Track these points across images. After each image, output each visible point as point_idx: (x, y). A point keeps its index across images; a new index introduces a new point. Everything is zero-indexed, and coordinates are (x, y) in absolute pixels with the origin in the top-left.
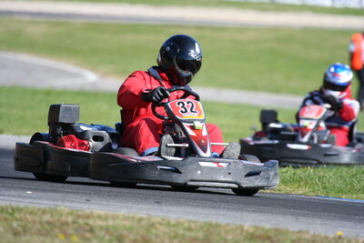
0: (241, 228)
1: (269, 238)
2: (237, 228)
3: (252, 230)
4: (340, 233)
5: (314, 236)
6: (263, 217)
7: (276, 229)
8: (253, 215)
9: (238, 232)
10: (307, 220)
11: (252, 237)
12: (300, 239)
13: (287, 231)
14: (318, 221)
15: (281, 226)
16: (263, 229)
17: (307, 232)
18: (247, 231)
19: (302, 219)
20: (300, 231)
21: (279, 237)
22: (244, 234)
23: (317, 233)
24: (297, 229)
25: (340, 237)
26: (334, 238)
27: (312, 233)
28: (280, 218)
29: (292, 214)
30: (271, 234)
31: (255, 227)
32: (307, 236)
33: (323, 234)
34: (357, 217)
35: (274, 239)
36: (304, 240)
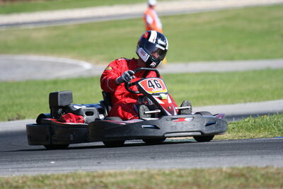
0: (220, 170)
1: (243, 175)
2: (218, 170)
3: (229, 171)
5: (278, 169)
6: (236, 159)
7: (248, 168)
8: (228, 158)
9: (219, 173)
10: (270, 157)
11: (230, 176)
12: (267, 173)
13: (257, 168)
14: (279, 157)
15: (251, 165)
16: (238, 169)
17: (273, 167)
18: (226, 172)
19: (266, 157)
20: (267, 167)
21: (251, 173)
22: (224, 174)
23: (280, 166)
24: (264, 165)
27: (275, 167)
28: (249, 158)
29: (258, 154)
30: (245, 172)
31: (231, 168)
32: (272, 170)
35: (248, 175)
36: (271, 173)
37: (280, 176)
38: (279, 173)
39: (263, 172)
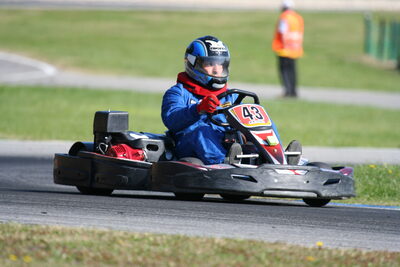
0: (212, 241)
1: (242, 251)
2: (207, 241)
3: (223, 243)
4: (320, 243)
5: (291, 247)
6: (237, 226)
7: (250, 241)
8: (226, 225)
9: (209, 245)
10: (285, 228)
11: (224, 250)
12: (276, 251)
13: (262, 242)
14: (298, 230)
15: (256, 238)
16: (236, 241)
17: (285, 244)
18: (218, 245)
19: (279, 227)
20: (276, 243)
21: (254, 250)
22: (215, 247)
23: (295, 244)
24: (273, 241)
25: (320, 248)
26: (314, 249)
27: (289, 243)
28: (256, 227)
29: (269, 223)
30: (245, 247)
31: (227, 239)
32: (284, 248)
33: (302, 245)
34: (339, 224)
35: (248, 252)
36: (281, 252)
37: (293, 257)
38: (291, 254)
39: (270, 250)
